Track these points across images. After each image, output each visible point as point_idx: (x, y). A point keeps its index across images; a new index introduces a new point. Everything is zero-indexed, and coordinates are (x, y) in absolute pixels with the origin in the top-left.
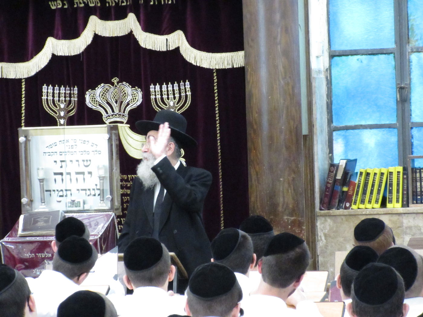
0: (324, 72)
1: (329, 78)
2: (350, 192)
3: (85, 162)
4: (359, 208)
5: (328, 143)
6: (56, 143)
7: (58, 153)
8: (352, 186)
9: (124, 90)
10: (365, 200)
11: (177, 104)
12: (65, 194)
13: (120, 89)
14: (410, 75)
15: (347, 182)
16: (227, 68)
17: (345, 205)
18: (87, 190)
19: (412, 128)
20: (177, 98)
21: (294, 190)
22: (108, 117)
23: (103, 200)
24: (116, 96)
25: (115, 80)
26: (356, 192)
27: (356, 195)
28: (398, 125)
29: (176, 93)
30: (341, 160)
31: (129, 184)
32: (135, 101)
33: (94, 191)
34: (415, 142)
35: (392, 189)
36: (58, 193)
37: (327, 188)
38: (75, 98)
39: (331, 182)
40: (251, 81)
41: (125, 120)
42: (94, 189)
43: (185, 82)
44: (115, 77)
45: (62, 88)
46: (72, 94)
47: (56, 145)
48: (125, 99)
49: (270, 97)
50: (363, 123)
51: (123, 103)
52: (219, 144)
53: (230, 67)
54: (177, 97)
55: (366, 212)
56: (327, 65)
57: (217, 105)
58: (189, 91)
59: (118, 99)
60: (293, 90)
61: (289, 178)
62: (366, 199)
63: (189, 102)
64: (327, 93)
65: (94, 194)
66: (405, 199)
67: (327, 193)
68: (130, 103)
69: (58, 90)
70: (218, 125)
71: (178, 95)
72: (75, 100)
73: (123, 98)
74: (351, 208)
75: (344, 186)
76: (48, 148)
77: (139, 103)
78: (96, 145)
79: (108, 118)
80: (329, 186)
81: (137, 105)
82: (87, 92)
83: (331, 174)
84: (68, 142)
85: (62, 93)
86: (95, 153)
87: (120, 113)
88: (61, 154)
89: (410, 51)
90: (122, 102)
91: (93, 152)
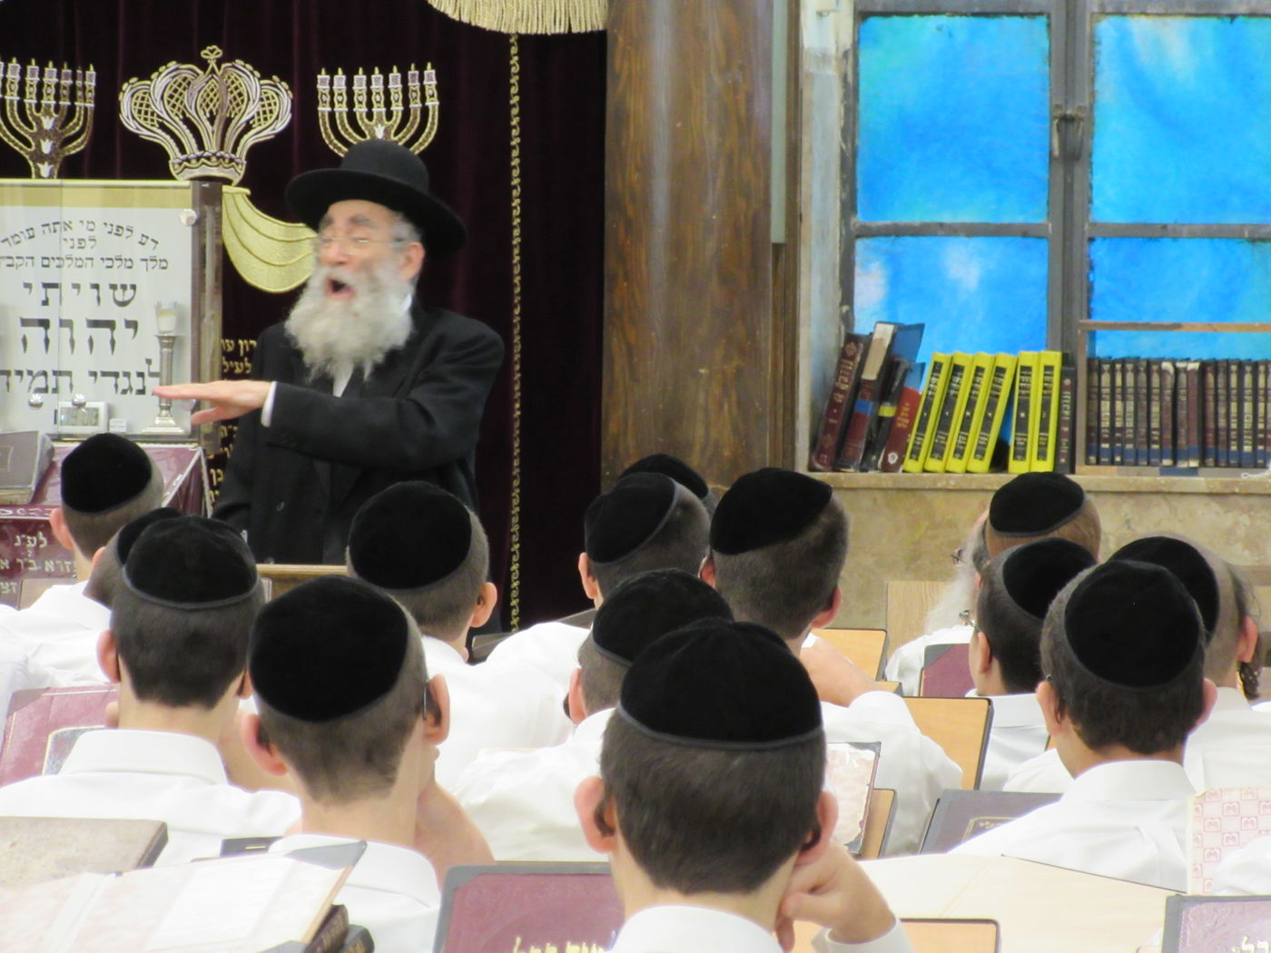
0: (837, 59)
1: (850, 79)
2: (901, 422)
3: (119, 291)
4: (925, 471)
5: (840, 274)
6: (32, 229)
7: (38, 261)
8: (907, 404)
9: (237, 83)
10: (944, 446)
11: (396, 134)
12: (52, 385)
13: (227, 82)
14: (1093, 80)
15: (894, 389)
16: (553, 32)
17: (886, 458)
18: (121, 374)
19: (1091, 240)
20: (397, 116)
21: (739, 403)
22: (185, 163)
23: (168, 408)
24: (211, 100)
25: (211, 54)
26: (920, 421)
27: (918, 429)
28: (1050, 230)
29: (393, 101)
30: (879, 325)
31: (239, 367)
32: (271, 117)
33: (140, 379)
34: (1101, 284)
35: (1027, 418)
36: (31, 382)
37: (833, 404)
38: (88, 101)
39: (845, 387)
40: (624, 76)
41: (237, 173)
42: (141, 375)
43: (421, 68)
44: (211, 45)
45: (50, 69)
46: (80, 89)
47: (31, 237)
48: (240, 110)
49: (679, 125)
50: (947, 218)
51: (234, 122)
52: (517, 259)
53: (562, 30)
54: (397, 112)
55: (948, 483)
56: (847, 41)
57: (515, 142)
58: (432, 96)
59: (217, 111)
60: (749, 109)
61: (725, 367)
62: (948, 444)
63: (431, 129)
64: (842, 122)
65: (141, 388)
66: (1065, 449)
67: (831, 421)
68: (254, 123)
69: (37, 73)
70: (516, 202)
71: (401, 108)
72: (86, 109)
73: (234, 109)
74: (901, 469)
75: (885, 403)
76: (7, 243)
77: (280, 126)
78: (153, 240)
79: (186, 167)
80: (840, 401)
81: (274, 129)
82: (125, 86)
83: (849, 365)
84: (68, 229)
85: (49, 86)
86: (151, 264)
87: (222, 153)
88: (46, 262)
89: (1096, 9)
90: (228, 121)
91: (145, 262)
